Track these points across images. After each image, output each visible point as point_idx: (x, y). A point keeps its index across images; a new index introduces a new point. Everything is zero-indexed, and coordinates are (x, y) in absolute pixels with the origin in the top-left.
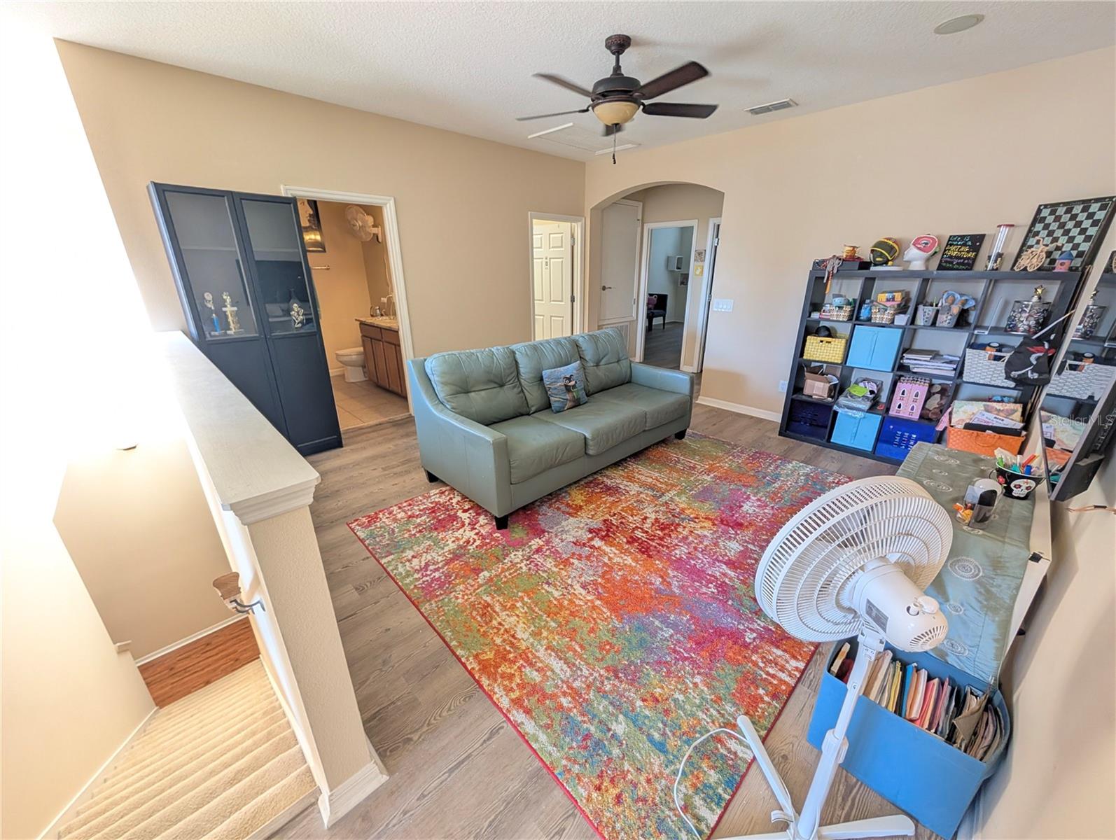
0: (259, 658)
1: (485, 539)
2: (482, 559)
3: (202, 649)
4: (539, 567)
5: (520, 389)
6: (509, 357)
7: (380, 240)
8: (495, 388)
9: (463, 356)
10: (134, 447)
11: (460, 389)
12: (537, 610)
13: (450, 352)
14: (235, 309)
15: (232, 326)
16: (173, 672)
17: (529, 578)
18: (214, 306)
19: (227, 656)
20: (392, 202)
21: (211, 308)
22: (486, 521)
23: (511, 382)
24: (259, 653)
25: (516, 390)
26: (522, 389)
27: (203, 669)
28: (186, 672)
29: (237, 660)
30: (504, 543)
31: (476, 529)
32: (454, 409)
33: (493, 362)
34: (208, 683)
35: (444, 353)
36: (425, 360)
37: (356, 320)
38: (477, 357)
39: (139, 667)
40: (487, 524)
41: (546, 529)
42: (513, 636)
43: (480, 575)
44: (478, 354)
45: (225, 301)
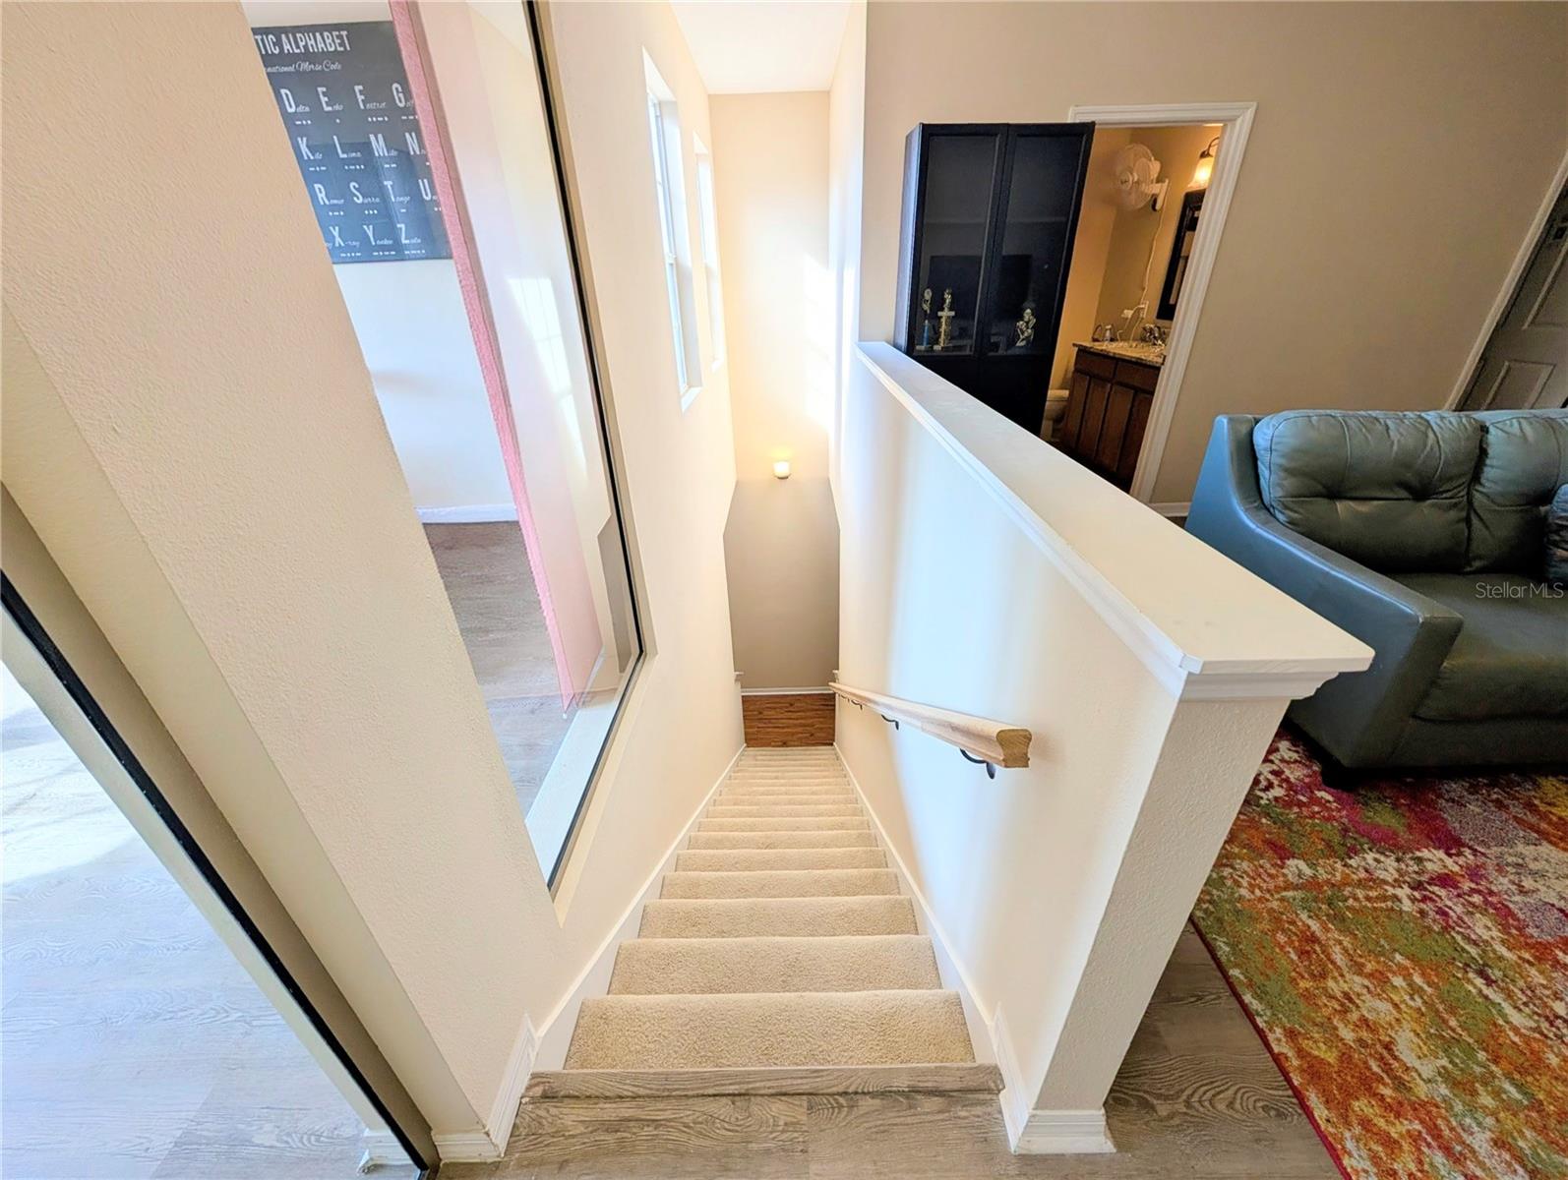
0: (832, 744)
1: (1296, 792)
2: (1290, 830)
3: (787, 707)
4: (1451, 922)
5: (1464, 514)
6: (1468, 439)
7: (1158, 207)
8: (1407, 499)
9: (1352, 423)
10: (787, 478)
11: (1320, 487)
12: (1453, 1023)
13: (1322, 412)
14: (953, 313)
15: (942, 340)
16: (760, 716)
17: (1423, 934)
18: (931, 310)
19: (805, 726)
20: (1249, 114)
21: (926, 311)
22: (1295, 756)
23: (1449, 494)
24: (834, 741)
25: (1453, 514)
26: (1468, 515)
27: (783, 728)
28: (770, 723)
29: (812, 735)
30: (1345, 820)
31: (1272, 762)
32: (1292, 524)
33: (1425, 446)
34: (785, 744)
35: (1310, 412)
36: (1257, 421)
37: (1074, 345)
38: (1387, 428)
39: (743, 697)
40: (1296, 761)
41: (1465, 838)
42: (1388, 1047)
43: (1288, 862)
44: (1389, 422)
45: (944, 301)
